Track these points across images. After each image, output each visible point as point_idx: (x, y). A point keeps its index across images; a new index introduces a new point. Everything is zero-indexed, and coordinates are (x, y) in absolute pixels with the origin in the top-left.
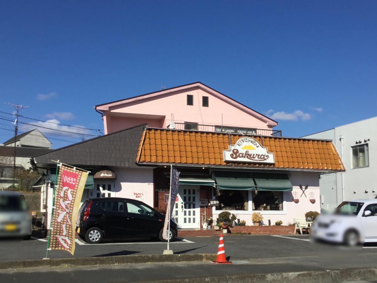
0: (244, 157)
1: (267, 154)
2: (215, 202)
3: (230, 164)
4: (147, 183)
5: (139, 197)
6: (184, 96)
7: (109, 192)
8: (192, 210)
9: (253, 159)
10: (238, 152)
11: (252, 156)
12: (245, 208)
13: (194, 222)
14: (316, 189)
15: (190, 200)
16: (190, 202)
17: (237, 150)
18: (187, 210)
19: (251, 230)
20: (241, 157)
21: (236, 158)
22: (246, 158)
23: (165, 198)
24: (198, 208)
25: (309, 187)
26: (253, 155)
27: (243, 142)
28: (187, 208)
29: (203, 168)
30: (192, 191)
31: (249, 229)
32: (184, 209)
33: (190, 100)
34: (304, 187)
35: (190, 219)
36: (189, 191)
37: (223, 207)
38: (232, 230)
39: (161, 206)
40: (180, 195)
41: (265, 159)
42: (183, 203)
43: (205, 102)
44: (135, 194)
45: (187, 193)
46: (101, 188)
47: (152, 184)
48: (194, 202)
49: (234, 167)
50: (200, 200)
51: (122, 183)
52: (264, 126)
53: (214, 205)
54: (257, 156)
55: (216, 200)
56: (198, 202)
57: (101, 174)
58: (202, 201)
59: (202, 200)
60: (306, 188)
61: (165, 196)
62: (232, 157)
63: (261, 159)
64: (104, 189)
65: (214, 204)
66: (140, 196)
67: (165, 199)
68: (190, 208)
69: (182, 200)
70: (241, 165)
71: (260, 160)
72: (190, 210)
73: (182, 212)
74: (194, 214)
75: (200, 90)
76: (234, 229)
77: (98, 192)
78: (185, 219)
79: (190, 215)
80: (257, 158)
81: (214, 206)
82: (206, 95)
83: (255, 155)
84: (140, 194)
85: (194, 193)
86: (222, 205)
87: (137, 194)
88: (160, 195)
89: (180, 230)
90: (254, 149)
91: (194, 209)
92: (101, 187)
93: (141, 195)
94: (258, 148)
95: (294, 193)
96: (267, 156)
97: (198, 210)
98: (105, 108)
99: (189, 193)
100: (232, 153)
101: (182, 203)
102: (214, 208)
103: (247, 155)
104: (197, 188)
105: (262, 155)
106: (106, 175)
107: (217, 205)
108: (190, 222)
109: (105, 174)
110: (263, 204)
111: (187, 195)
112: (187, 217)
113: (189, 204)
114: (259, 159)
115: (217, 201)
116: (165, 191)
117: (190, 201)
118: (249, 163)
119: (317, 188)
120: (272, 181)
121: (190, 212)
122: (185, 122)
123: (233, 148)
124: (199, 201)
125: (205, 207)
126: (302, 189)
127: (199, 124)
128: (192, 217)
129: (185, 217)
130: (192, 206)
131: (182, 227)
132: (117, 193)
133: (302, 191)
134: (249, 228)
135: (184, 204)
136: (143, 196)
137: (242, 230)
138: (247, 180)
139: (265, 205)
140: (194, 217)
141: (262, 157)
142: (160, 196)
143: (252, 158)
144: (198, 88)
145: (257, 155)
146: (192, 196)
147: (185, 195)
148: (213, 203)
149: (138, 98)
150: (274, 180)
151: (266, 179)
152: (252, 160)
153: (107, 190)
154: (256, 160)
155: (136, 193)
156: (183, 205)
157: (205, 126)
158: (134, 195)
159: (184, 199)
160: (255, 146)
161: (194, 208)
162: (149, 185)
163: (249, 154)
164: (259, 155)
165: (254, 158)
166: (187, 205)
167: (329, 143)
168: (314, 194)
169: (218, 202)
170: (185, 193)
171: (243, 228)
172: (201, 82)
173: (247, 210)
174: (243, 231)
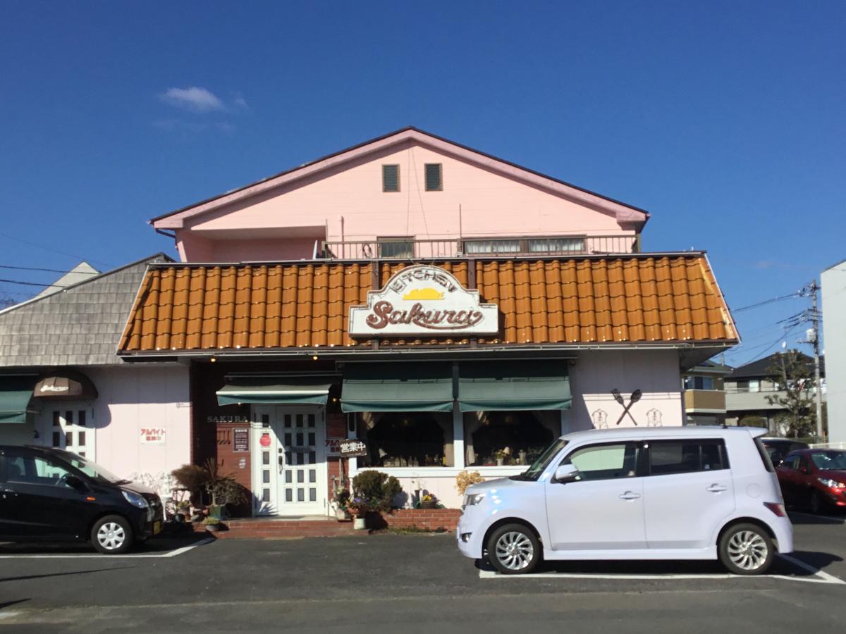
0: (408, 322)
1: (477, 309)
2: (354, 446)
3: (369, 343)
4: (174, 405)
5: (154, 438)
6: (374, 170)
7: (82, 429)
8: (306, 468)
9: (433, 324)
10: (392, 309)
11: (431, 318)
12: (445, 460)
13: (313, 498)
14: (670, 399)
15: (300, 441)
16: (301, 447)
17: (387, 304)
18: (294, 469)
19: (449, 520)
20: (395, 323)
21: (383, 325)
22: (412, 323)
23: (233, 440)
24: (323, 462)
25: (644, 396)
26: (434, 313)
27: (410, 280)
28: (293, 462)
29: (315, 358)
30: (305, 418)
31: (441, 519)
32: (286, 467)
33: (391, 180)
34: (627, 396)
35: (301, 491)
36: (299, 418)
37: (385, 458)
38: (392, 520)
39: (223, 461)
40: (274, 430)
41: (470, 324)
42: (284, 450)
43: (433, 178)
44: (143, 431)
45: (294, 423)
46: (62, 421)
47: (188, 404)
48: (313, 448)
49: (376, 350)
50: (328, 442)
51: (111, 406)
52: (609, 225)
53: (352, 454)
54: (448, 316)
55: (357, 441)
56: (321, 448)
57: (42, 387)
58: (333, 444)
59: (334, 441)
60: (636, 397)
61: (235, 434)
62: (370, 324)
63: (458, 325)
64: (69, 422)
65: (352, 452)
66: (156, 435)
67: (233, 443)
68: (300, 462)
69: (278, 441)
70: (401, 342)
71: (452, 328)
72: (300, 467)
73: (281, 473)
74: (313, 479)
75: (417, 150)
76: (396, 517)
77: (55, 429)
78: (289, 492)
79: (301, 480)
80: (445, 323)
81: (352, 457)
82: (434, 158)
83: (442, 314)
84: (157, 432)
85: (312, 422)
86: (382, 454)
87: (149, 433)
88: (220, 432)
89: (275, 520)
90: (440, 297)
91: (312, 466)
92: (63, 417)
93: (160, 435)
94: (455, 293)
95: (597, 415)
96: (478, 314)
97: (322, 468)
98: (175, 222)
99: (300, 424)
100: (371, 311)
101: (280, 451)
102: (353, 462)
103: (417, 314)
104: (321, 409)
105: (462, 313)
106: (52, 388)
107: (360, 454)
108: (301, 498)
109: (49, 386)
110: (503, 449)
111: (293, 430)
112: (295, 485)
113: (298, 451)
114: (452, 325)
115: (361, 444)
116: (233, 421)
117: (302, 444)
118: (424, 338)
119: (671, 397)
120: (512, 384)
121: (300, 473)
122: (378, 237)
123: (376, 299)
124: (325, 443)
125: (340, 460)
126: (621, 401)
127: (418, 238)
128: (306, 485)
129: (289, 486)
130: (306, 456)
131: (281, 513)
132: (99, 430)
133: (621, 406)
134: (443, 516)
135: (286, 453)
136: (163, 437)
137: (420, 521)
138: (436, 382)
139: (506, 450)
140: (313, 485)
141: (463, 317)
142: (222, 434)
143: (430, 322)
144: (410, 143)
145: (446, 312)
146: (306, 431)
147: (288, 431)
148: (349, 448)
149: (253, 190)
150: (519, 381)
151: (494, 379)
152: (429, 327)
153: (76, 424)
154: (444, 327)
155: (146, 428)
156: (283, 455)
157: (435, 244)
158: (142, 434)
159: (287, 441)
160: (446, 290)
161: (312, 461)
162: (179, 407)
163: (422, 315)
164: (452, 314)
165: (436, 321)
166: (294, 456)
167: (696, 262)
168: (661, 415)
169: (362, 446)
170: (288, 424)
171: (422, 516)
172: (417, 127)
173: (452, 465)
174: (424, 523)
